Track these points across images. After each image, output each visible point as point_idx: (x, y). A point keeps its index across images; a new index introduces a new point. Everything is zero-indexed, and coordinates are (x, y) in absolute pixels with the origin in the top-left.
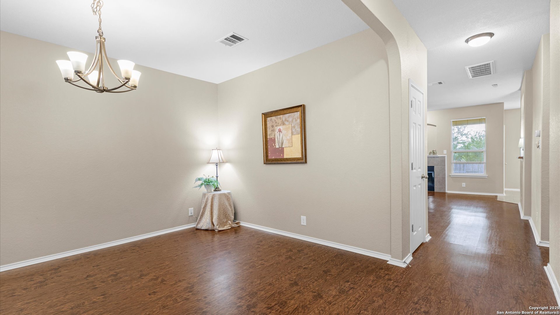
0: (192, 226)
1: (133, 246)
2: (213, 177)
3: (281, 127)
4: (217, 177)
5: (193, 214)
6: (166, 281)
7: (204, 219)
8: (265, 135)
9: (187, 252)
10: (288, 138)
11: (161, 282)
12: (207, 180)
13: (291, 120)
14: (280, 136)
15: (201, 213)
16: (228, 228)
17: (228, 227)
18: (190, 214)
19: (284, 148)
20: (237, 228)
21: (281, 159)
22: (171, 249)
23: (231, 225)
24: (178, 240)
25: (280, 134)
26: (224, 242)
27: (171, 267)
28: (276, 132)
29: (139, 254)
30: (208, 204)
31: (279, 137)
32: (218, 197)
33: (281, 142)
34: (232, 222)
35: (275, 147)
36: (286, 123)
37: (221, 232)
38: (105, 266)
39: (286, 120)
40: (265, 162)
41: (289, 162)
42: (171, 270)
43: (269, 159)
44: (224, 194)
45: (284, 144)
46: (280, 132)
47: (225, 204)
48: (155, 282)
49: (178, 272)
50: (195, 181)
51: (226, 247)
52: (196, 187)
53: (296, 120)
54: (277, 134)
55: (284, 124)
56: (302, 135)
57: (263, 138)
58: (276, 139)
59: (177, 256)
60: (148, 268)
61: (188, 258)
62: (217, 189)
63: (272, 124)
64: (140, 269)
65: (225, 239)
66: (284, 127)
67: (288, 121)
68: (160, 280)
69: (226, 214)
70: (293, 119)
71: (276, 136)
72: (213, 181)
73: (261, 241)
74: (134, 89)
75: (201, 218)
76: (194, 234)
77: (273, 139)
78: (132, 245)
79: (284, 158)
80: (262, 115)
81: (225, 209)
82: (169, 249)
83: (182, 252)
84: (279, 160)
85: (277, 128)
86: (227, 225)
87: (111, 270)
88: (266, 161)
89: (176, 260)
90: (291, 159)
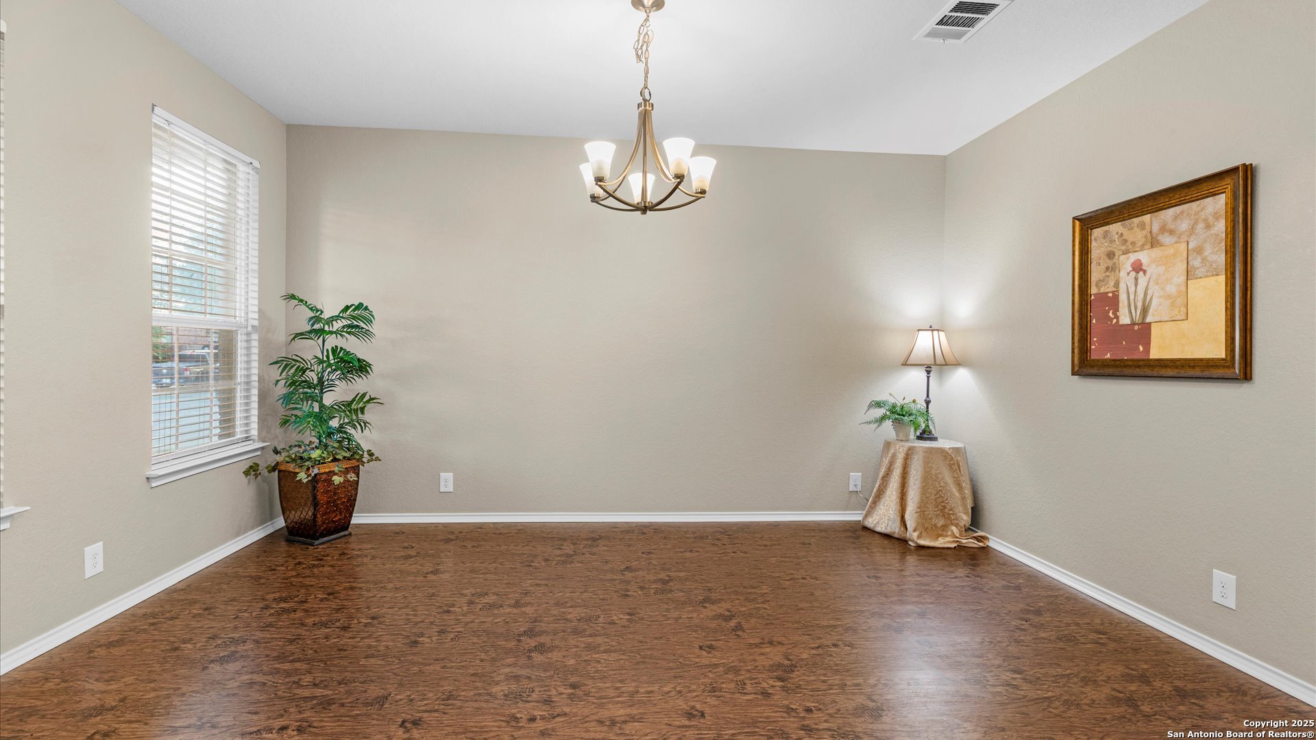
0: (855, 516)
1: (721, 533)
2: (914, 401)
3: (1144, 257)
4: (928, 402)
5: (859, 489)
6: (744, 631)
7: (882, 507)
8: (1080, 286)
9: (816, 579)
10: (1172, 289)
11: (732, 630)
12: (898, 409)
13: (1184, 229)
14: (1136, 285)
15: (875, 490)
16: (946, 546)
17: (949, 542)
18: (852, 488)
19: (1153, 327)
20: (976, 550)
21: (1139, 360)
22: (787, 559)
23: (957, 538)
24: (810, 544)
25: (1136, 279)
26: (920, 579)
27: (769, 601)
28: (1123, 274)
29: (723, 551)
30: (895, 470)
31: (1132, 290)
32: (921, 457)
33: (1140, 305)
34: (961, 532)
35: (1115, 321)
36: (1166, 239)
37: (922, 552)
38: (659, 558)
39: (1163, 229)
40: (1076, 368)
41: (1170, 372)
42: (766, 608)
43: (1093, 360)
44: (942, 451)
45: (1151, 311)
46: (1138, 272)
47: (942, 479)
48: (724, 624)
49: (777, 619)
50: (866, 409)
51: (920, 596)
52: (870, 423)
53: (1208, 227)
54: (1125, 277)
55: (1154, 243)
56: (1234, 278)
57: (1073, 295)
58: (1123, 297)
59: (792, 581)
60: (725, 588)
61: (812, 594)
62: (925, 436)
63: (1109, 249)
64: (709, 585)
65: (924, 572)
66: (1156, 252)
67: (1171, 232)
68: (733, 623)
69: (945, 507)
70: (1196, 223)
71: (1122, 287)
72: (914, 412)
73: (1038, 612)
74: (700, 198)
75: (875, 503)
76: (854, 538)
77: (1110, 295)
78: (720, 529)
79: (1151, 358)
80: (1074, 222)
81: (941, 491)
82: (783, 559)
83: (807, 576)
84: (1130, 363)
85: (1128, 258)
86: (947, 536)
87: (663, 569)
88: (1080, 367)
89: (785, 589)
90: (1178, 363)
